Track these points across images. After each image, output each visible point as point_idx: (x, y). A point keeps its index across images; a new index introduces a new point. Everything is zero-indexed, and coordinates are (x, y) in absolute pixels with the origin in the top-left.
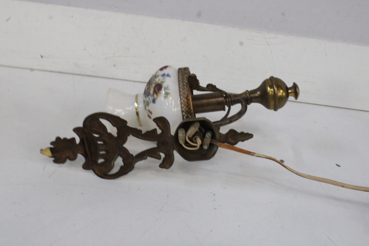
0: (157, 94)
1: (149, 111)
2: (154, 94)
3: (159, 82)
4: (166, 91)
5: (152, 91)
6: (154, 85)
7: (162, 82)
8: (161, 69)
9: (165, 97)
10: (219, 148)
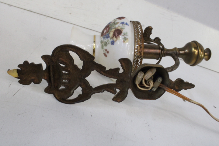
0: (116, 37)
1: (106, 50)
2: (113, 37)
3: (119, 28)
4: (125, 36)
5: (111, 34)
6: (113, 30)
7: (122, 29)
8: (120, 18)
9: (124, 41)
10: (166, 92)
